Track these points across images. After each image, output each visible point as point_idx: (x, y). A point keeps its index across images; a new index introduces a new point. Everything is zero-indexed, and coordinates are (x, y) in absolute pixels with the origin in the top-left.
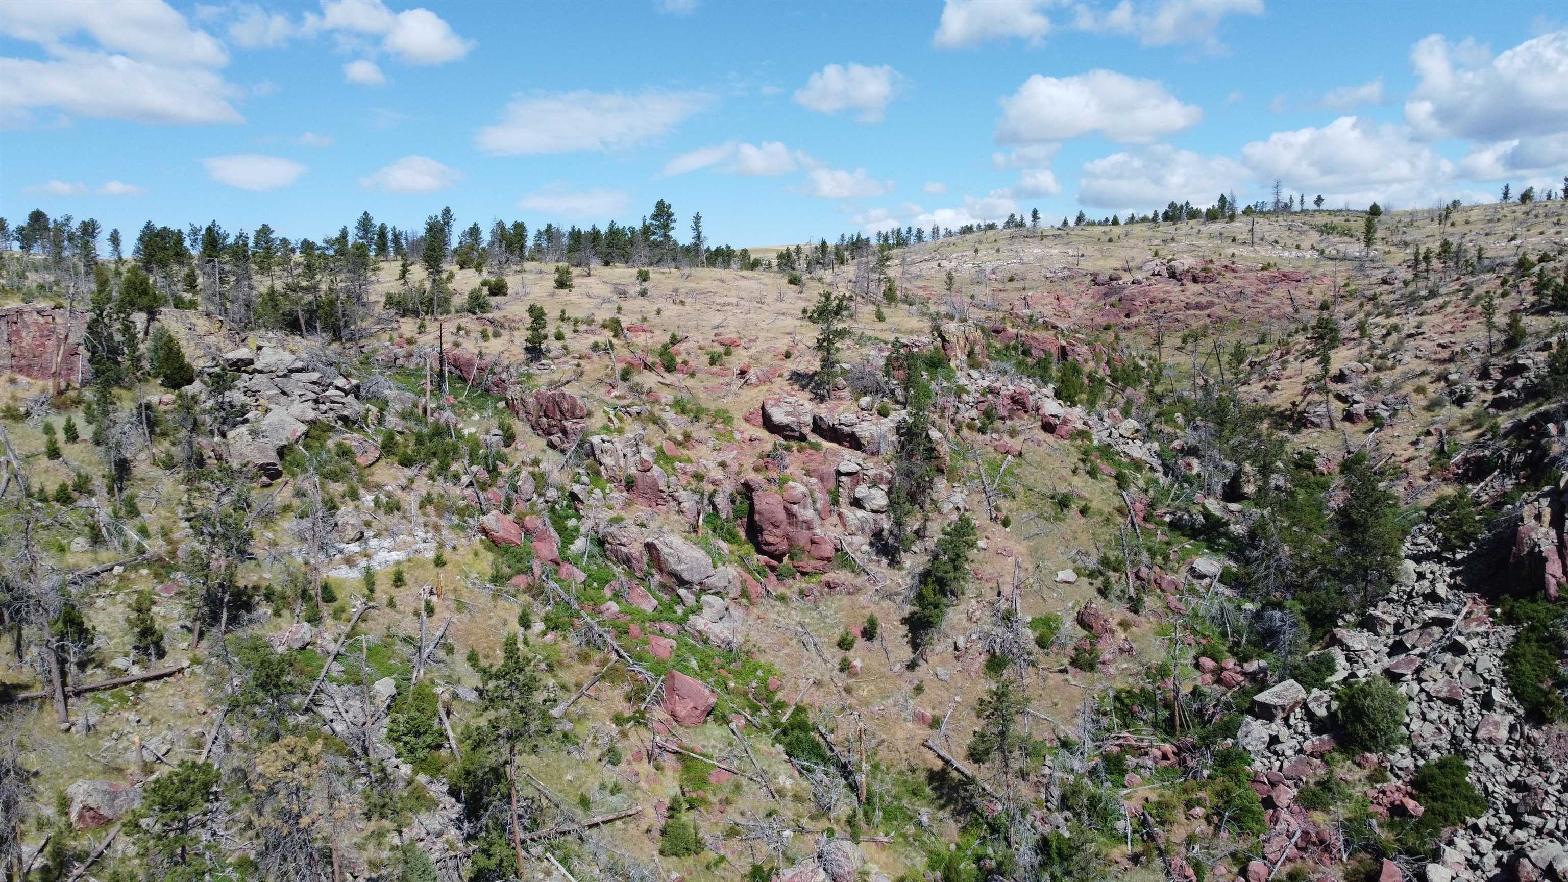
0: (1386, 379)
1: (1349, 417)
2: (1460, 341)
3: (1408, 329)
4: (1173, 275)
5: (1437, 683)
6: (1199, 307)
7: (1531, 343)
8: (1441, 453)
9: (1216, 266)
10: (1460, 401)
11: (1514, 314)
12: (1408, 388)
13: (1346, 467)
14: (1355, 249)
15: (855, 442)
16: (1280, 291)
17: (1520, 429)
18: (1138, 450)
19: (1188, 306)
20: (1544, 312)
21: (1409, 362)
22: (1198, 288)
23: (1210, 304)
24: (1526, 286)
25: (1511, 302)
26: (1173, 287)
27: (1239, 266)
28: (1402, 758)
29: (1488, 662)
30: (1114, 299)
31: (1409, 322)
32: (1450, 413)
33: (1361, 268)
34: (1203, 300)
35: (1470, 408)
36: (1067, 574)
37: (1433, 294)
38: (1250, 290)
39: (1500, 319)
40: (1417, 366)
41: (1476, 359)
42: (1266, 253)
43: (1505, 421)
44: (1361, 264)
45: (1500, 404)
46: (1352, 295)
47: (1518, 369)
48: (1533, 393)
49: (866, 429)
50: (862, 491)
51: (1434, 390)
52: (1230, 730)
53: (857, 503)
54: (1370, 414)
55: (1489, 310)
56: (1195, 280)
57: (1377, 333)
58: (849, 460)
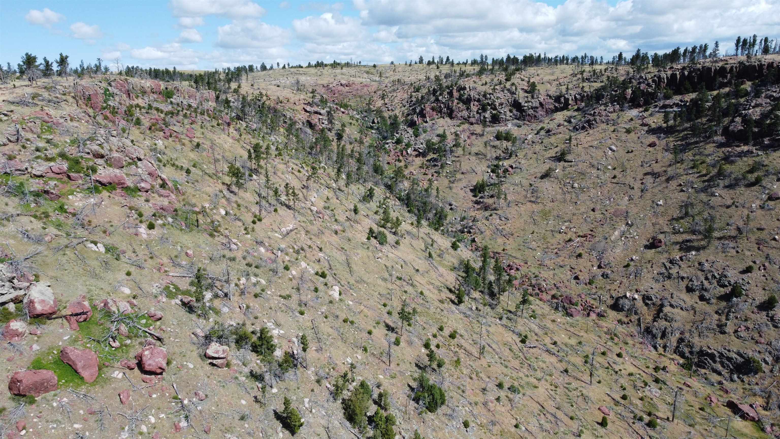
0: (393, 104)
1: (388, 110)
2: (403, 97)
3: (395, 95)
4: (341, 85)
5: (406, 136)
6: (349, 92)
7: (413, 97)
8: (403, 114)
9: (351, 83)
10: (405, 106)
11: (411, 93)
12: (397, 105)
13: (389, 118)
14: (377, 79)
15: (320, 114)
16: (365, 89)
17: (413, 109)
18: (358, 117)
19: (347, 92)
20: (415, 92)
21: (396, 101)
22: (348, 88)
23: (352, 92)
24: (412, 88)
25: (410, 91)
26: (342, 87)
27: (355, 83)
28: (404, 144)
29: (411, 133)
30: (330, 90)
31: (395, 94)
32: (403, 108)
33: (380, 83)
34: (350, 91)
35: (406, 107)
36: (356, 133)
37: (398, 89)
38: (359, 89)
39: (409, 94)
40: (398, 102)
41: (406, 100)
42: (361, 80)
43: (411, 108)
44: (380, 82)
45: (410, 106)
46: (380, 90)
47: (412, 101)
48: (414, 104)
49: (322, 111)
50: (323, 121)
51: (401, 105)
52: (384, 146)
53: (323, 123)
54: (392, 110)
55: (407, 92)
56: (347, 86)
57: (390, 96)
58: (321, 117)
